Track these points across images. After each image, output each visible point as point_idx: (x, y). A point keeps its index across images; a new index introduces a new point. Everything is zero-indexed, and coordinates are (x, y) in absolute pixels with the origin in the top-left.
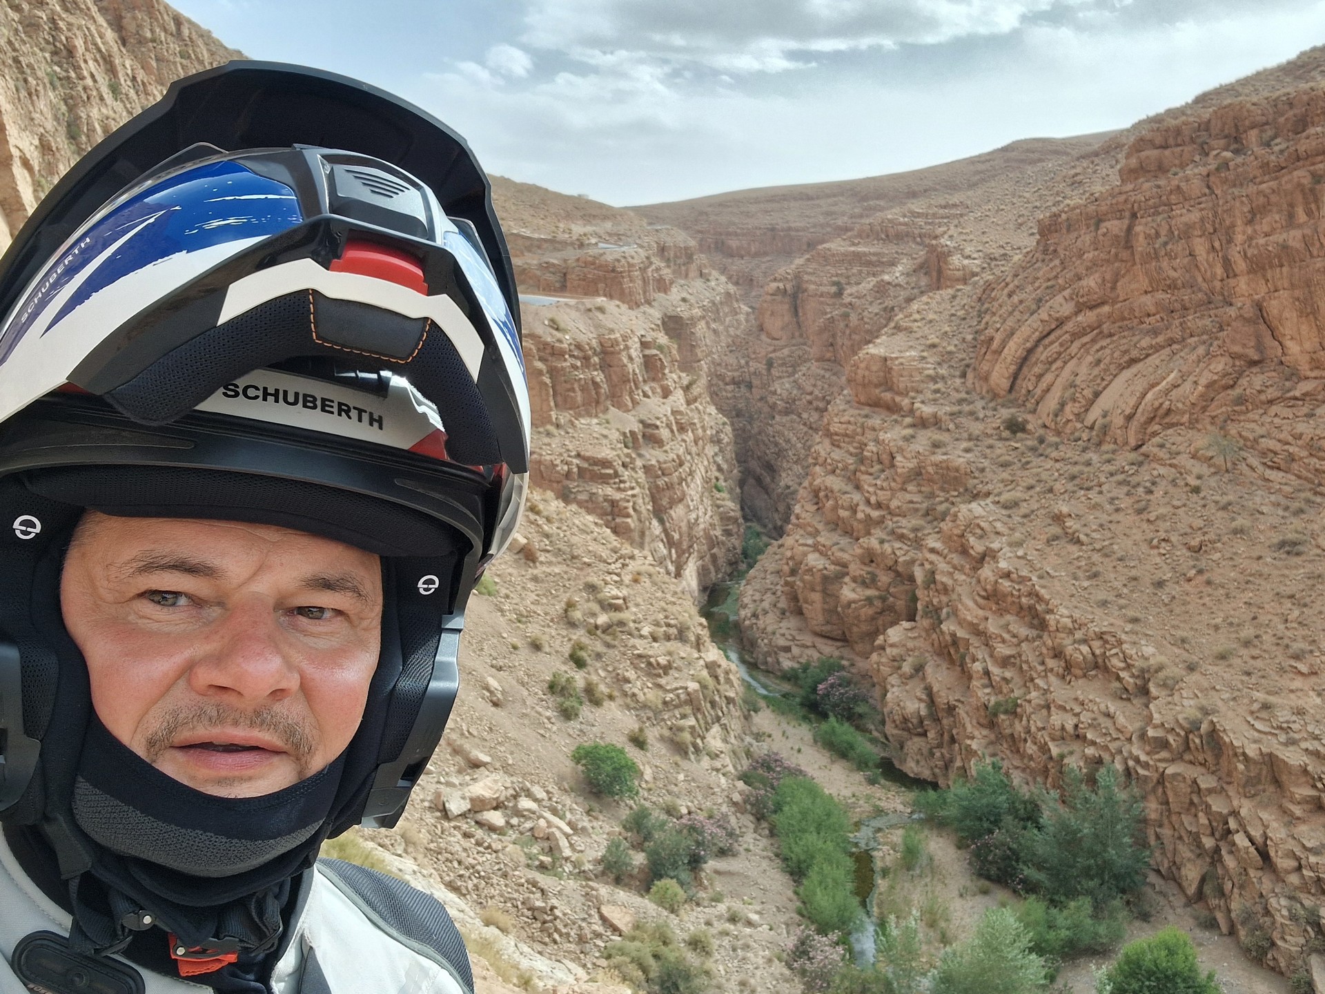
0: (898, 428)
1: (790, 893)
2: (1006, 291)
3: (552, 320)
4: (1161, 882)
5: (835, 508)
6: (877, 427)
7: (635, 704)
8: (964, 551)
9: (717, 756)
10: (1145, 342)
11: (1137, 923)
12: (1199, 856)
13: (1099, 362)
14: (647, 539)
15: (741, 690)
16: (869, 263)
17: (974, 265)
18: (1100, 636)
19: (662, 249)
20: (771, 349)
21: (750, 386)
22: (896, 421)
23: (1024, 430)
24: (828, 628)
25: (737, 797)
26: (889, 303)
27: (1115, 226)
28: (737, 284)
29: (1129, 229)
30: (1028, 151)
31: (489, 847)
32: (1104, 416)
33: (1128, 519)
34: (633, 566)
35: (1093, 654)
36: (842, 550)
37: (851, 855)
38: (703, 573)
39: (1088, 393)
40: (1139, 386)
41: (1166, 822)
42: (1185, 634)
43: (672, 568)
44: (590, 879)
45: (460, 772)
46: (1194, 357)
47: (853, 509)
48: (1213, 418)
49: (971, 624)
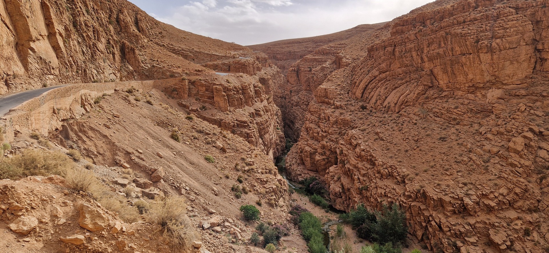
0: (330, 109)
1: (306, 246)
2: (359, 68)
3: (227, 80)
4: (411, 236)
5: (313, 133)
6: (324, 109)
7: (258, 193)
8: (351, 144)
9: (282, 207)
10: (399, 82)
11: (405, 249)
12: (421, 228)
13: (386, 88)
14: (258, 144)
15: (288, 187)
16: (319, 61)
17: (350, 61)
18: (391, 167)
19: (258, 59)
20: (291, 87)
21: (285, 98)
22: (329, 107)
23: (366, 108)
24: (312, 168)
25: (288, 218)
26: (325, 73)
27: (390, 49)
28: (280, 68)
29: (394, 50)
30: (362, 28)
31: (217, 237)
32: (389, 104)
33: (397, 133)
34: (255, 152)
35: (389, 172)
36: (315, 145)
37: (323, 233)
38: (274, 153)
39: (384, 97)
40: (398, 95)
41: (412, 219)
42: (414, 165)
43: (265, 152)
44: (247, 245)
45: (206, 216)
46: (414, 86)
47: (318, 133)
48: (419, 103)
49: (354, 165)
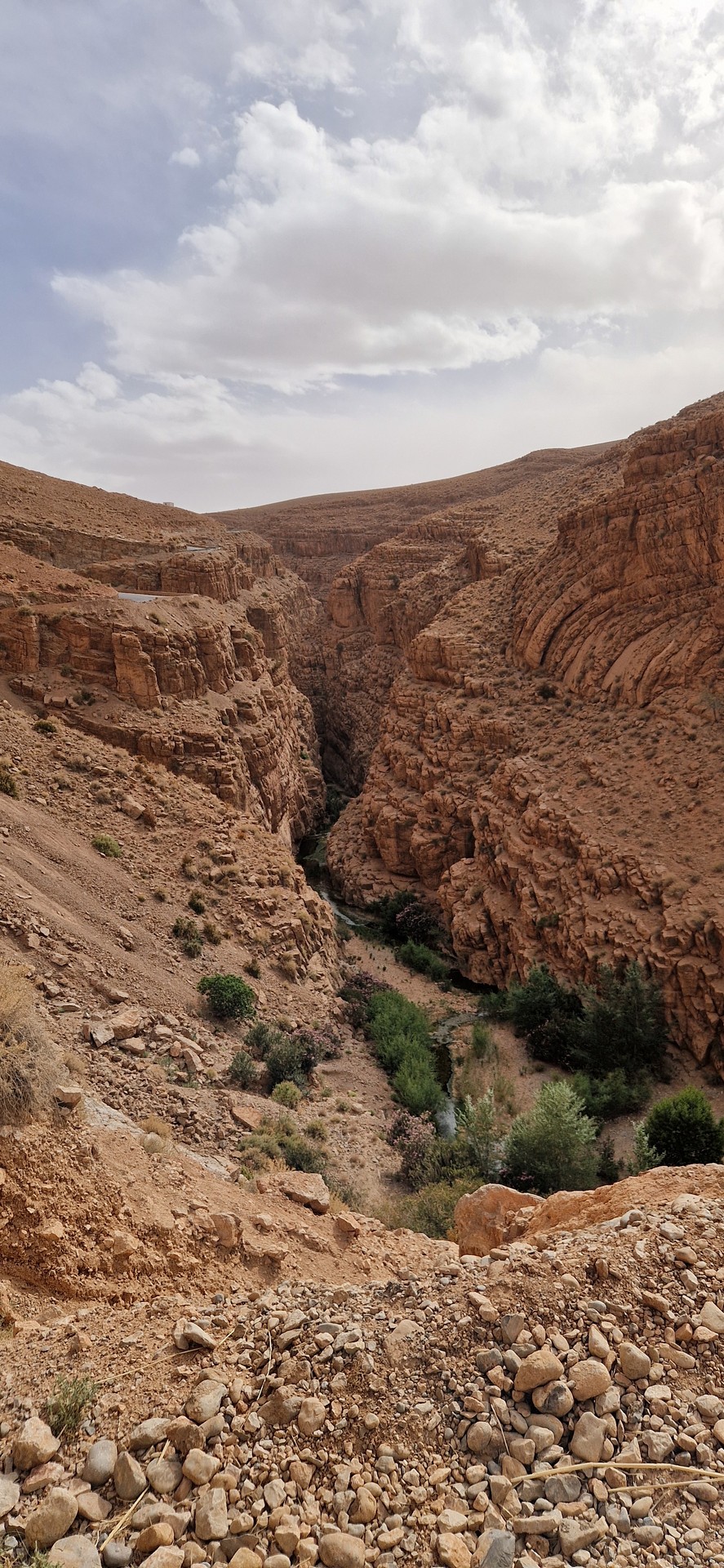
0: (452, 698)
1: (385, 1085)
2: (535, 579)
3: (153, 615)
4: (678, 1051)
5: (404, 767)
6: (435, 698)
7: (249, 942)
8: (511, 798)
9: (319, 978)
10: (647, 619)
11: (660, 1086)
12: (706, 1029)
13: (611, 636)
14: (247, 802)
15: (334, 922)
16: (419, 560)
17: (507, 558)
18: (622, 860)
19: (242, 551)
20: (340, 635)
21: (324, 668)
22: (450, 692)
23: (554, 695)
24: (402, 867)
25: (337, 1011)
26: (438, 593)
27: (621, 522)
28: (307, 580)
29: (634, 523)
30: (543, 460)
31: (134, 1068)
32: (618, 681)
33: (640, 764)
34: (238, 825)
35: (617, 874)
36: (410, 802)
37: (432, 1050)
38: (294, 828)
39: (604, 662)
40: (645, 654)
41: (679, 1004)
42: (688, 854)
43: (269, 825)
44: (221, 1088)
45: (102, 1008)
46: (688, 629)
47: (419, 768)
48: (704, 678)
49: (519, 856)
